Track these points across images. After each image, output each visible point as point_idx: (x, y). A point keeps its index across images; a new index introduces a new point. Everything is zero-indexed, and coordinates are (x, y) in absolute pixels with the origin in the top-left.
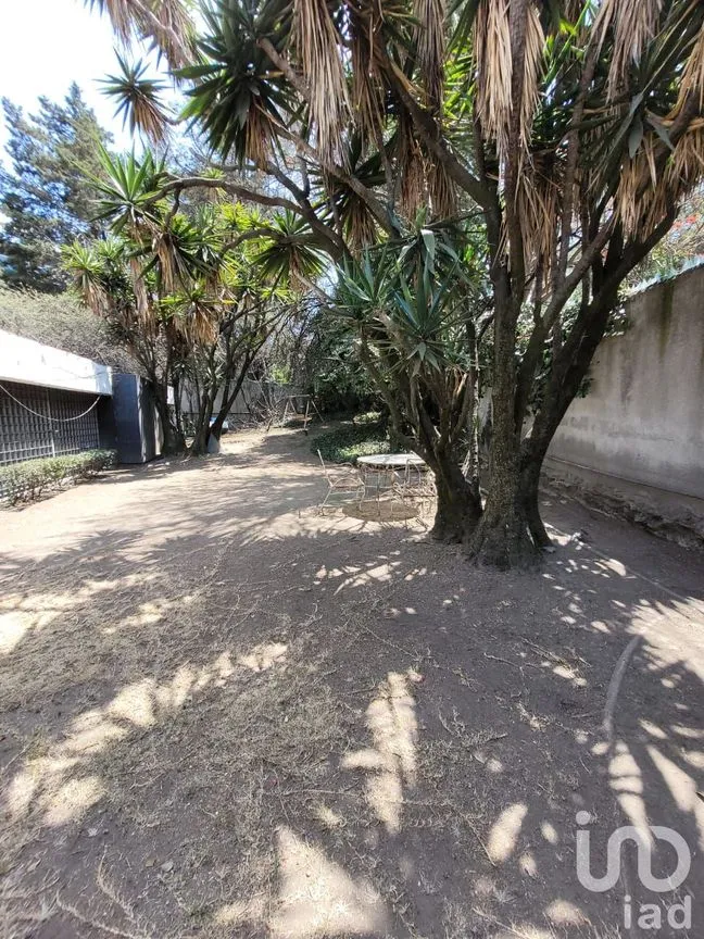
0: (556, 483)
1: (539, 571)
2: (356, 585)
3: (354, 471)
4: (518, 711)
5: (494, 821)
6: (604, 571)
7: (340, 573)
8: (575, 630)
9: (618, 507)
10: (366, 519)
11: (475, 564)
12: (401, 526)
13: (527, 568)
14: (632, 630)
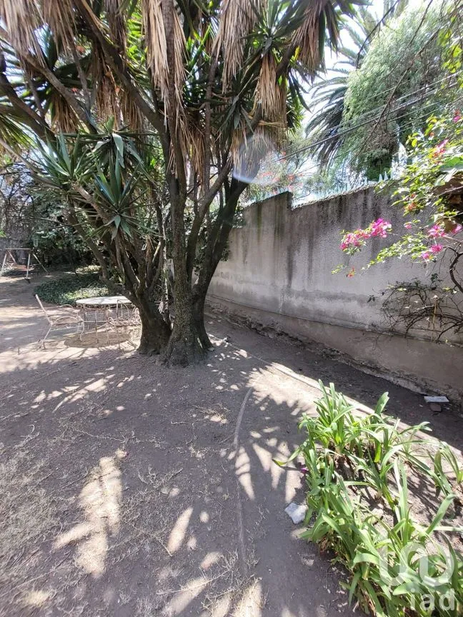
0: (215, 310)
1: (205, 363)
2: (74, 400)
3: (76, 311)
4: (189, 451)
5: (172, 528)
6: (238, 357)
7: (60, 393)
8: (222, 393)
9: (245, 321)
10: (86, 347)
11: (168, 366)
12: (116, 348)
13: (199, 363)
14: (249, 385)
